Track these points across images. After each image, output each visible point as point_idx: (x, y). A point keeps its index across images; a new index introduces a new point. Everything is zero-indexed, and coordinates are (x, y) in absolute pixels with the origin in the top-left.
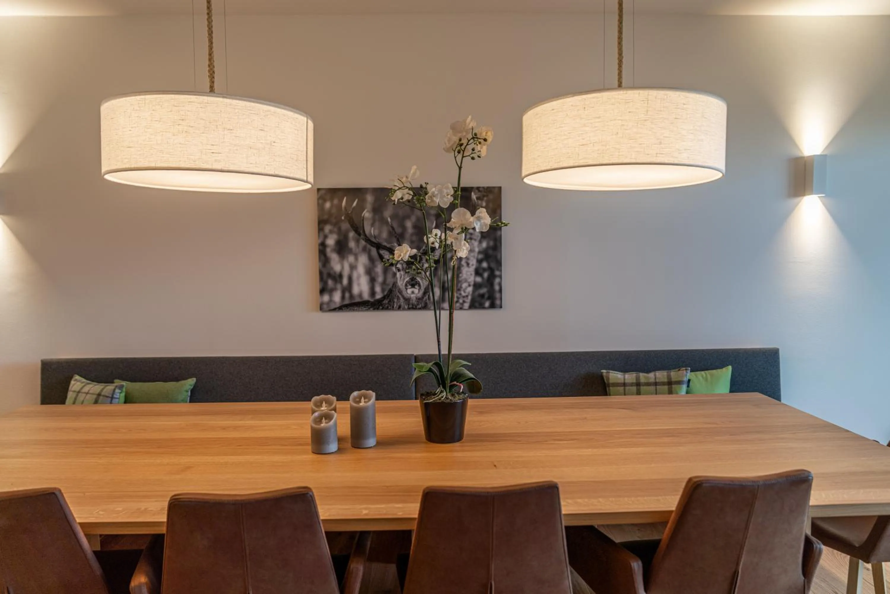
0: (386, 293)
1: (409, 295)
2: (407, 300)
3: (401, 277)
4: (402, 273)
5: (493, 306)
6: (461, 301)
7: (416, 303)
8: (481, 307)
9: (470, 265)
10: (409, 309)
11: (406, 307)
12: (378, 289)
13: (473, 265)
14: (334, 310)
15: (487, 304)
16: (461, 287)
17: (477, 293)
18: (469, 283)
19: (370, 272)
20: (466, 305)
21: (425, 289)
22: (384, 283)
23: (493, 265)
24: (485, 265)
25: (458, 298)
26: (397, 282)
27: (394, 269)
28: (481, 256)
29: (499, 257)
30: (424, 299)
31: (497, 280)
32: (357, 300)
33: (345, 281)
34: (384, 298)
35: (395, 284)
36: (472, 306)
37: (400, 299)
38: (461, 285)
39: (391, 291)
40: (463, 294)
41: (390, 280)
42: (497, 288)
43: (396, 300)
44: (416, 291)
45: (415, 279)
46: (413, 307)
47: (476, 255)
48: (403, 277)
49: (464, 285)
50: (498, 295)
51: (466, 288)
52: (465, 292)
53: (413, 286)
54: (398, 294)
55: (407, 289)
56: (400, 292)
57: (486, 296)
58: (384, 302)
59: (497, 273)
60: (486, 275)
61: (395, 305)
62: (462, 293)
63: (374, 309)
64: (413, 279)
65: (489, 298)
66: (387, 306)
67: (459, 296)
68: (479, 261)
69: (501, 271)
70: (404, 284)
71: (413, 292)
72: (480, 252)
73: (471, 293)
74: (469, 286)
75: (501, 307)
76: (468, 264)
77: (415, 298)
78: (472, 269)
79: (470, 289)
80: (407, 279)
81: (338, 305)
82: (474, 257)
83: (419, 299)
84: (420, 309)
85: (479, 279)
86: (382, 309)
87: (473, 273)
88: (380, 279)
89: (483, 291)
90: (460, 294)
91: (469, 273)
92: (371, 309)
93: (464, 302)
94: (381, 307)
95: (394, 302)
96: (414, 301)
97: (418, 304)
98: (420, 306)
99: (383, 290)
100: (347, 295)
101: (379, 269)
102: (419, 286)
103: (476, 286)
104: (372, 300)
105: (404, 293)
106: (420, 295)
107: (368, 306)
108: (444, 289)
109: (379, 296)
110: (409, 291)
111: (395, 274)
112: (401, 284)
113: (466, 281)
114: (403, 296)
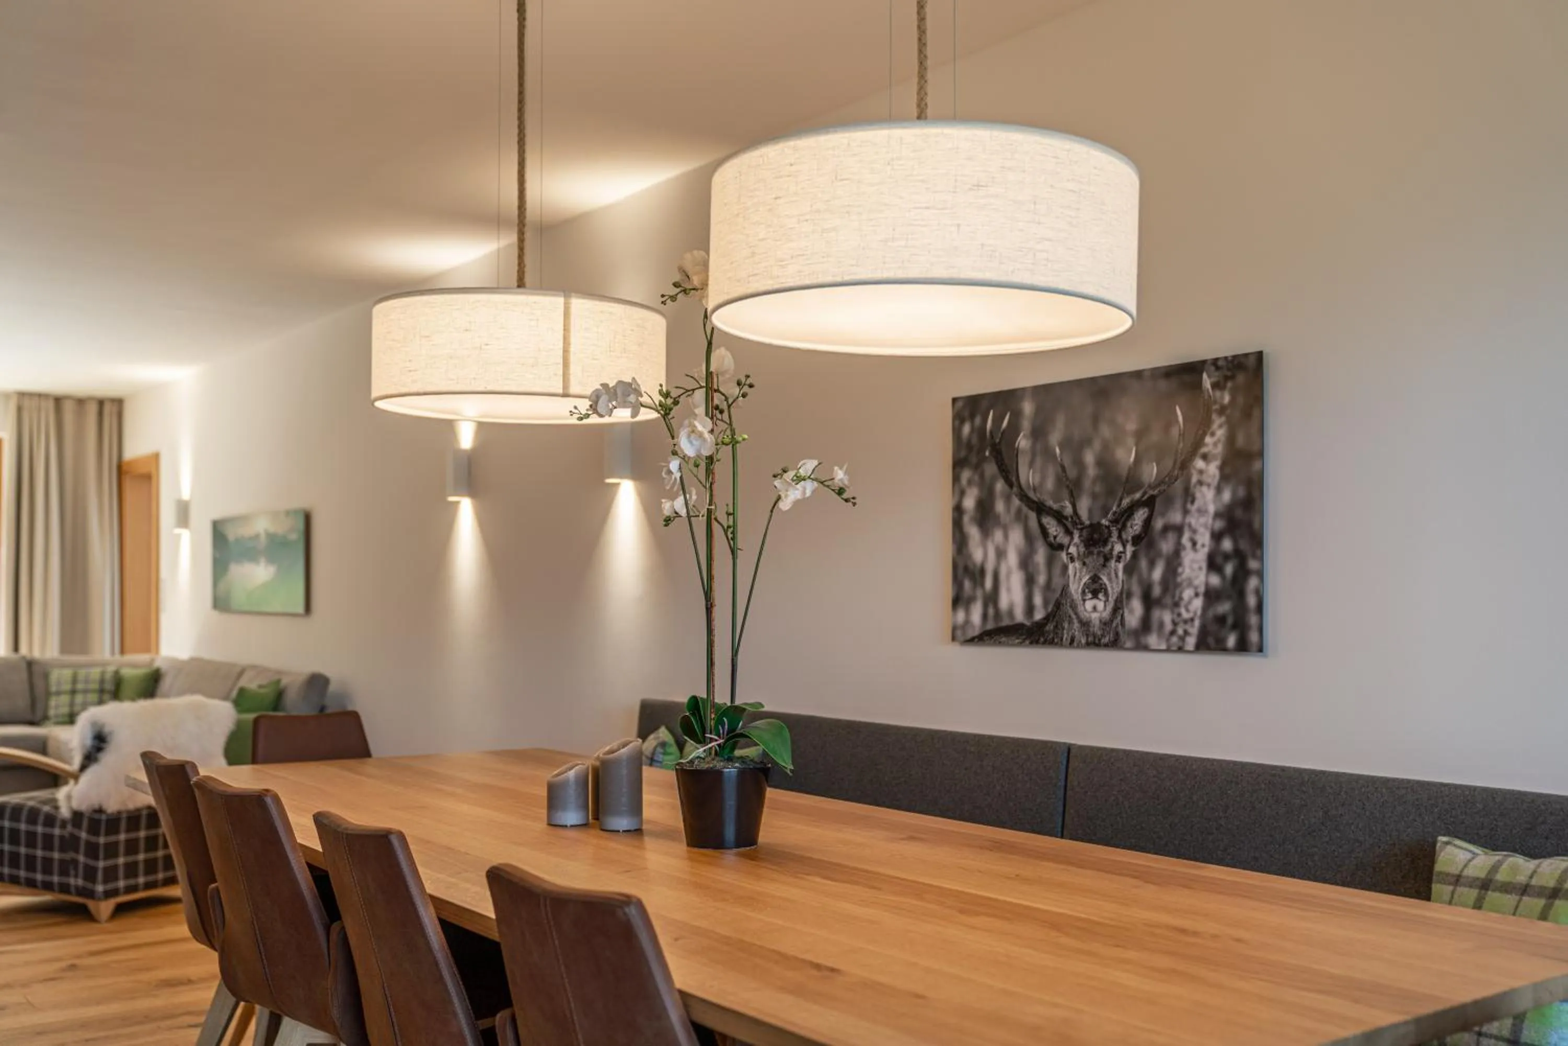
0: (1050, 609)
1: (1087, 615)
2: (1085, 624)
3: (1075, 575)
4: (1077, 564)
5: (1243, 647)
6: (1180, 631)
7: (1099, 633)
8: (1220, 647)
9: (1198, 546)
10: (1089, 645)
11: (1083, 641)
12: (1038, 600)
13: (1203, 546)
14: (971, 641)
15: (1231, 641)
16: (1181, 598)
17: (1211, 613)
18: (1196, 588)
19: (1025, 563)
20: (1191, 642)
21: (1116, 601)
22: (1048, 587)
23: (1244, 545)
24: (1227, 545)
25: (1175, 624)
26: (1068, 586)
27: (1064, 555)
28: (1219, 525)
29: (1256, 525)
30: (1114, 625)
31: (1253, 582)
32: (1006, 622)
33: (989, 583)
34: (1047, 619)
35: (1065, 589)
36: (1203, 646)
37: (1073, 623)
38: (1181, 593)
39: (1058, 605)
40: (1186, 615)
41: (1057, 582)
42: (1252, 601)
43: (1066, 625)
44: (1100, 605)
45: (1100, 579)
46: (1094, 643)
47: (1210, 521)
48: (1078, 574)
49: (1187, 594)
50: (1253, 620)
51: (1190, 602)
52: (1187, 610)
53: (1095, 594)
54: (1071, 612)
55: (1084, 600)
56: (1074, 607)
57: (1230, 620)
58: (1047, 628)
59: (1253, 564)
60: (1229, 569)
61: (1065, 636)
62: (1183, 611)
63: (1031, 643)
64: (1095, 579)
65: (1235, 627)
66: (1051, 637)
67: (1177, 620)
68: (1217, 537)
69: (1261, 559)
70: (1080, 590)
71: (1095, 608)
72: (1217, 515)
73: (1199, 613)
74: (1197, 595)
75: (1260, 650)
76: (1194, 544)
77: (1097, 622)
78: (1202, 555)
79: (1198, 603)
80: (1086, 579)
81: (977, 632)
82: (1205, 526)
83: (1105, 624)
84: (1106, 646)
85: (1215, 580)
86: (1044, 643)
87: (1204, 565)
88: (1041, 579)
89: (1224, 607)
90: (1179, 615)
91: (1196, 566)
92: (1027, 642)
93: (1186, 633)
94: (1042, 640)
95: (1063, 629)
96: (1096, 628)
97: (1103, 636)
98: (1105, 640)
99: (1046, 603)
100: (991, 611)
101: (1040, 556)
102: (1106, 594)
103: (1211, 596)
104: (1028, 623)
105: (1080, 609)
106: (1106, 615)
107: (1022, 635)
108: (1149, 602)
109: (1039, 615)
110: (1089, 605)
111: (1065, 568)
112: (1075, 588)
113: (1190, 584)
114: (1078, 617)
